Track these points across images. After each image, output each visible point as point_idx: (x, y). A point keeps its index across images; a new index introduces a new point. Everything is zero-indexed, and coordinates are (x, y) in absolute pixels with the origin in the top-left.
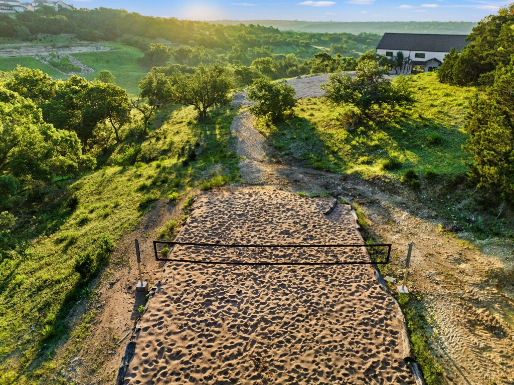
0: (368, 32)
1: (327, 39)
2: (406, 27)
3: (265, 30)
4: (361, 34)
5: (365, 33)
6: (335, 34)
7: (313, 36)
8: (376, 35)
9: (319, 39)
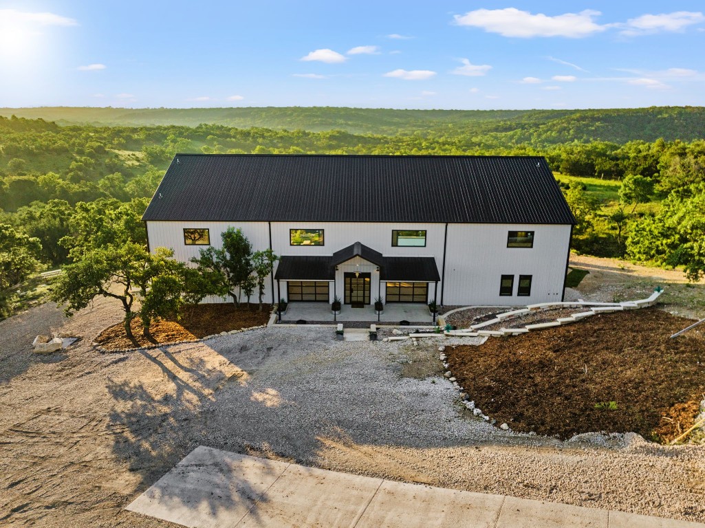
0: (210, 123)
1: (142, 136)
2: (264, 114)
3: (41, 125)
4: (200, 127)
5: (206, 125)
6: (159, 128)
7: (118, 132)
8: (222, 127)
9: (128, 138)
